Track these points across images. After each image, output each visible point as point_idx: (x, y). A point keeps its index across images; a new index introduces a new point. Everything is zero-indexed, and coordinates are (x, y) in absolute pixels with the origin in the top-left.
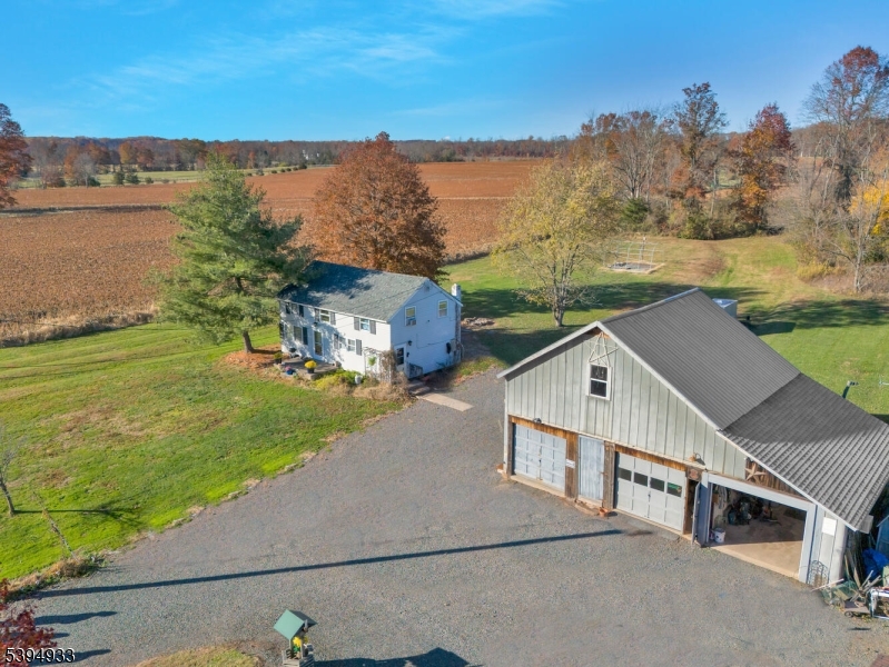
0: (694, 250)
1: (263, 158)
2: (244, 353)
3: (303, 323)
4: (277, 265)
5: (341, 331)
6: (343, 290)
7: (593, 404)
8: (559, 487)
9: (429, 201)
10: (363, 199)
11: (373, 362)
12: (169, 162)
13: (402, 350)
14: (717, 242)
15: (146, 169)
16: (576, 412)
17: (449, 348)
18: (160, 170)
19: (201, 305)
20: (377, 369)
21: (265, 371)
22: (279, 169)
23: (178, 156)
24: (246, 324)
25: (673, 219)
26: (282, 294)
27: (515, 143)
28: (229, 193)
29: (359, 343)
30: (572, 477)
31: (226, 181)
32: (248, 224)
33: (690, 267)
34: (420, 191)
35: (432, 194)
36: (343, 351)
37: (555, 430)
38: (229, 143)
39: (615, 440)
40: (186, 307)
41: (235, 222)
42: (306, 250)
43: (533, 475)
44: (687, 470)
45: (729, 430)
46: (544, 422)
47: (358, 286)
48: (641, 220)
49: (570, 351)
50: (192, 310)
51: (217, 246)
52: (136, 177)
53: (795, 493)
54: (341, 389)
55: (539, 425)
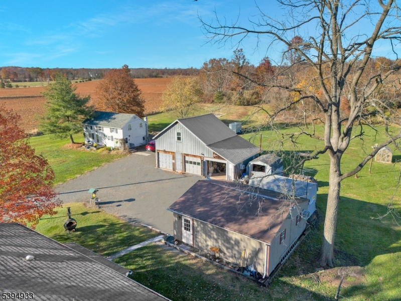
0: (238, 109)
1: (71, 76)
2: (71, 144)
3: (92, 132)
4: (82, 112)
5: (106, 134)
6: (106, 120)
7: (178, 143)
8: (171, 169)
9: (138, 90)
10: (114, 90)
11: (117, 142)
12: (25, 78)
13: (127, 138)
14: (248, 107)
15: (14, 81)
16: (174, 146)
17: (144, 138)
18: (21, 81)
19: (55, 126)
20: (119, 145)
21: (79, 149)
22: (78, 81)
23: (29, 75)
24: (72, 132)
25: (233, 99)
26: (84, 122)
27: (185, 70)
28: (64, 87)
29: (112, 137)
30: (174, 165)
31: (63, 83)
32: (71, 98)
33: (234, 115)
34: (134, 87)
35: (139, 88)
36: (107, 140)
37: (169, 152)
38: (54, 69)
39: (184, 152)
40: (49, 127)
41: (67, 97)
42: (92, 107)
43: (164, 167)
44: (201, 157)
45: (209, 145)
46: (166, 150)
47: (111, 118)
48: (222, 99)
49: (171, 129)
50: (52, 128)
51: (60, 106)
52: (11, 85)
53: (223, 159)
54: (106, 152)
55: (165, 152)
